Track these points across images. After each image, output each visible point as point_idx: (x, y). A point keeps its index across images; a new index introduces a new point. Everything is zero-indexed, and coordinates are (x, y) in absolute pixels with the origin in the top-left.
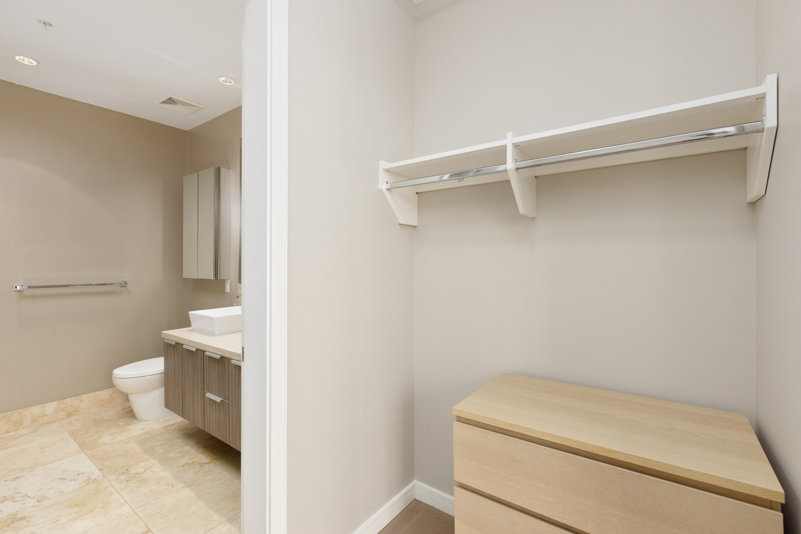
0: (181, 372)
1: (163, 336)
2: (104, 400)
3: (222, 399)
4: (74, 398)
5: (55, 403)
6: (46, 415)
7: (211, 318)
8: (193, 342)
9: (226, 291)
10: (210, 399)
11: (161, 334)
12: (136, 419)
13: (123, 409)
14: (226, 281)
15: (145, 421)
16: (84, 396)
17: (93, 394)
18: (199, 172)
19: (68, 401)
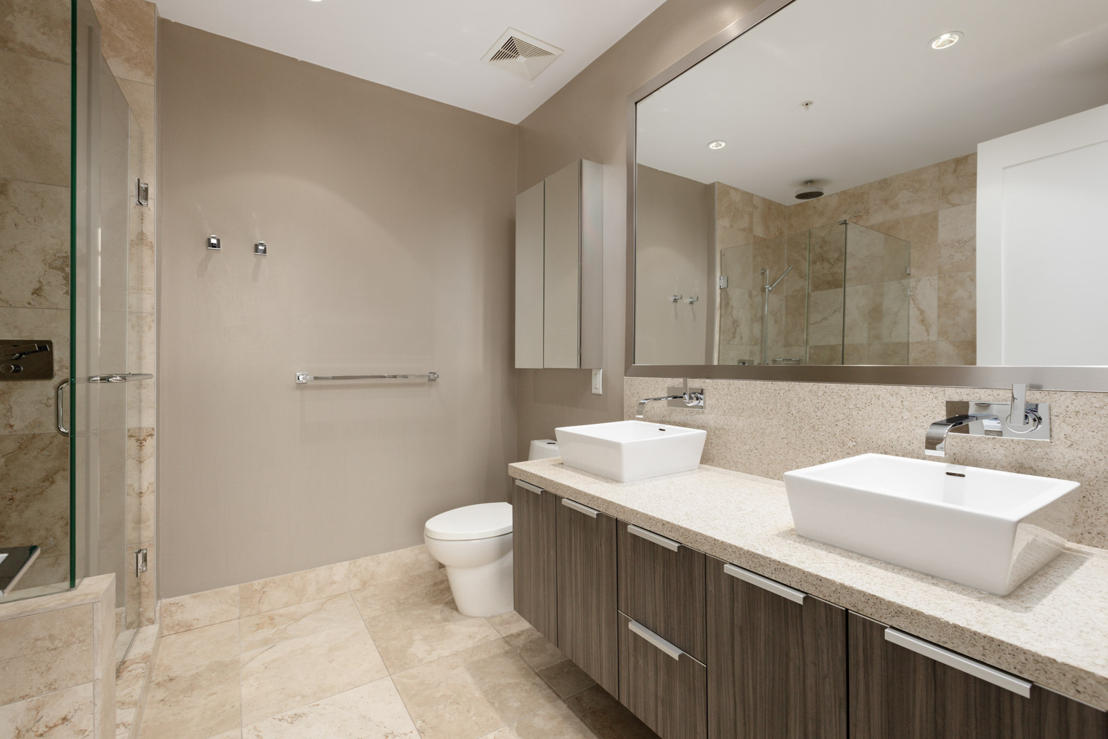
0: (552, 553)
1: (511, 473)
2: (407, 565)
3: (681, 652)
4: (370, 557)
5: (346, 564)
6: (334, 583)
7: (616, 447)
8: (586, 494)
9: (594, 391)
10: (636, 636)
11: (507, 468)
12: (456, 609)
13: (435, 584)
14: (593, 372)
15: (471, 617)
16: (382, 556)
17: (393, 553)
18: (547, 180)
19: (363, 562)
